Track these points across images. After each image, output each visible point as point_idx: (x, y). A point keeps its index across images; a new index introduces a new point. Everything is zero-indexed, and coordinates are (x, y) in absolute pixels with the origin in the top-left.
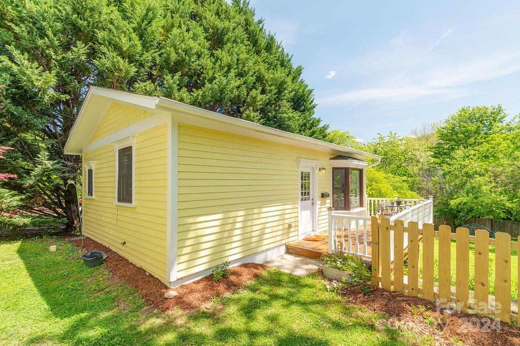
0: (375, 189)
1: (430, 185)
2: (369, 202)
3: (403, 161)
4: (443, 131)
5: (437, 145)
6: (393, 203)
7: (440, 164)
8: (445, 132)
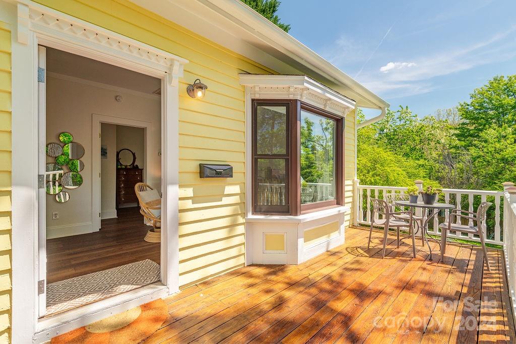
0: (379, 175)
1: (454, 173)
2: (361, 193)
3: (418, 142)
4: (468, 108)
5: (460, 126)
6: (414, 199)
7: (466, 148)
8: (471, 108)
